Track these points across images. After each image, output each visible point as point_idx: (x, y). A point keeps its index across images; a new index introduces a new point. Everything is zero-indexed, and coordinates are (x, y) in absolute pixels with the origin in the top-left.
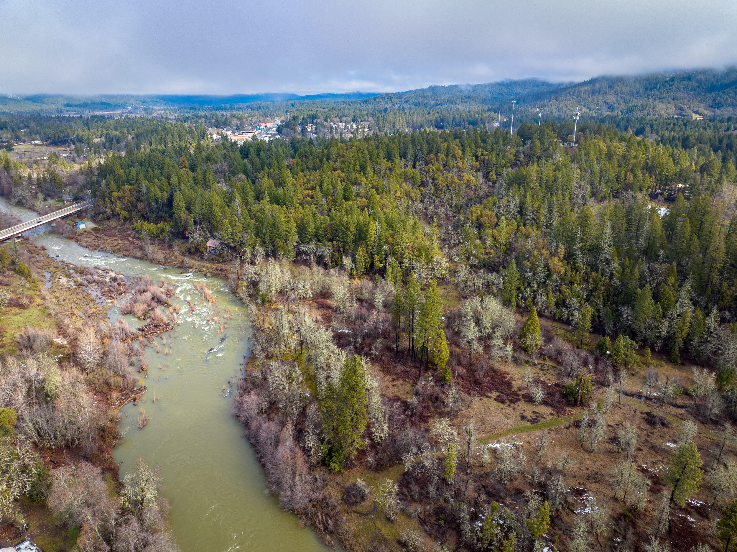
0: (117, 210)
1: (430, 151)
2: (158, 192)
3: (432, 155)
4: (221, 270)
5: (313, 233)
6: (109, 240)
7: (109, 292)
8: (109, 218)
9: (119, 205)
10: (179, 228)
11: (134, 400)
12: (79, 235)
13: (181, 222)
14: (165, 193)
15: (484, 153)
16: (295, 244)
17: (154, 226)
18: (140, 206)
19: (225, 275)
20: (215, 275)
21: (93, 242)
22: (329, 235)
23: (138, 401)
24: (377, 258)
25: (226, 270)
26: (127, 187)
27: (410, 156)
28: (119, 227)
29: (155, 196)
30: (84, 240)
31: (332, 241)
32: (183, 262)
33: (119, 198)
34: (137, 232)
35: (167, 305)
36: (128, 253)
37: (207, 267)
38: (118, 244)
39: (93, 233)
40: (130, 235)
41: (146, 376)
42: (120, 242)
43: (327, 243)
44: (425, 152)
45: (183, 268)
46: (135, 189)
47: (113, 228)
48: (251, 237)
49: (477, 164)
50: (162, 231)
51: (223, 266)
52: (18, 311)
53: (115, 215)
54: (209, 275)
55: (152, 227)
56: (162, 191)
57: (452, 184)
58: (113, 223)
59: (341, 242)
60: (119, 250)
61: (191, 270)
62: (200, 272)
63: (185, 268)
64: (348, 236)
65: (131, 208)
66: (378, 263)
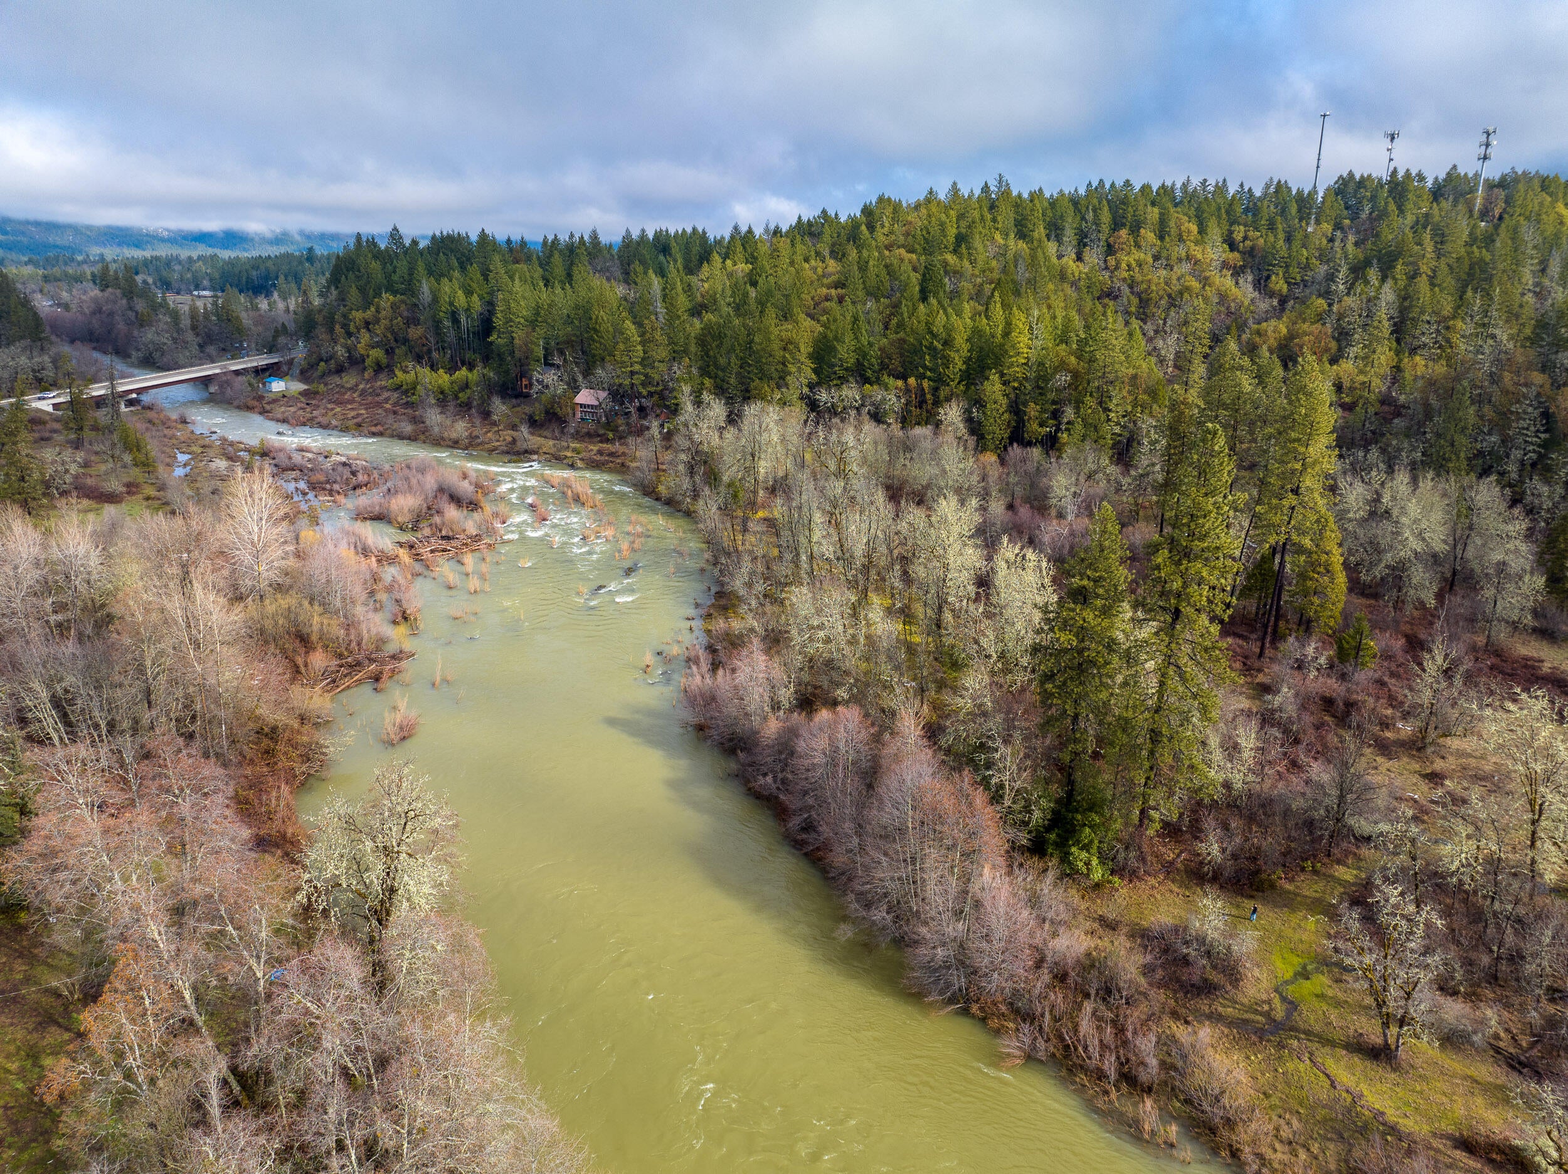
0: (361, 348)
1: (1116, 225)
2: (460, 293)
3: (1124, 233)
4: (611, 454)
5: (851, 361)
6: (338, 409)
7: (328, 482)
8: (340, 370)
9: (365, 337)
10: (507, 372)
11: (377, 679)
12: (269, 403)
13: (512, 353)
14: (475, 298)
15: (1251, 234)
16: (806, 390)
17: (446, 377)
18: (415, 332)
19: (623, 465)
20: (594, 465)
21: (301, 412)
22: (896, 363)
23: (385, 683)
24: (1032, 410)
25: (624, 454)
26: (387, 299)
27: (1069, 235)
28: (361, 386)
29: (451, 304)
30: (280, 411)
31: (904, 378)
32: (514, 441)
33: (367, 324)
34: (406, 392)
35: (473, 506)
36: (379, 428)
37: (574, 450)
38: (358, 415)
39: (302, 399)
40: (387, 400)
41: (414, 633)
42: (363, 412)
43: (891, 381)
44: (1105, 228)
45: (517, 454)
46: (402, 301)
47: (351, 389)
48: (689, 373)
49: (1234, 257)
50: (466, 386)
51: (617, 447)
52: (95, 506)
53: (356, 362)
54: (579, 464)
55: (443, 378)
56: (469, 293)
57: (1181, 293)
58: (349, 379)
59: (930, 379)
60: (359, 425)
61: (535, 457)
62: (556, 459)
63: (518, 453)
64: (947, 362)
65: (393, 344)
66: (1035, 426)
